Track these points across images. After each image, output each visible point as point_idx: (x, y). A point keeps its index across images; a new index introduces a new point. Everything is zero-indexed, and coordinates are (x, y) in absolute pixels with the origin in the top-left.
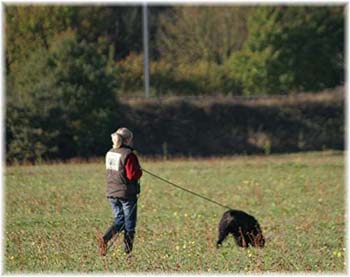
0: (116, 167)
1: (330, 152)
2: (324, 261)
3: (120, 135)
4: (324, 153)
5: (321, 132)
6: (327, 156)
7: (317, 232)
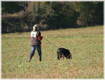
0: (35, 36)
1: (17, 33)
2: (15, 68)
3: (35, 27)
4: (15, 34)
5: (14, 27)
6: (16, 34)
7: (13, 59)
